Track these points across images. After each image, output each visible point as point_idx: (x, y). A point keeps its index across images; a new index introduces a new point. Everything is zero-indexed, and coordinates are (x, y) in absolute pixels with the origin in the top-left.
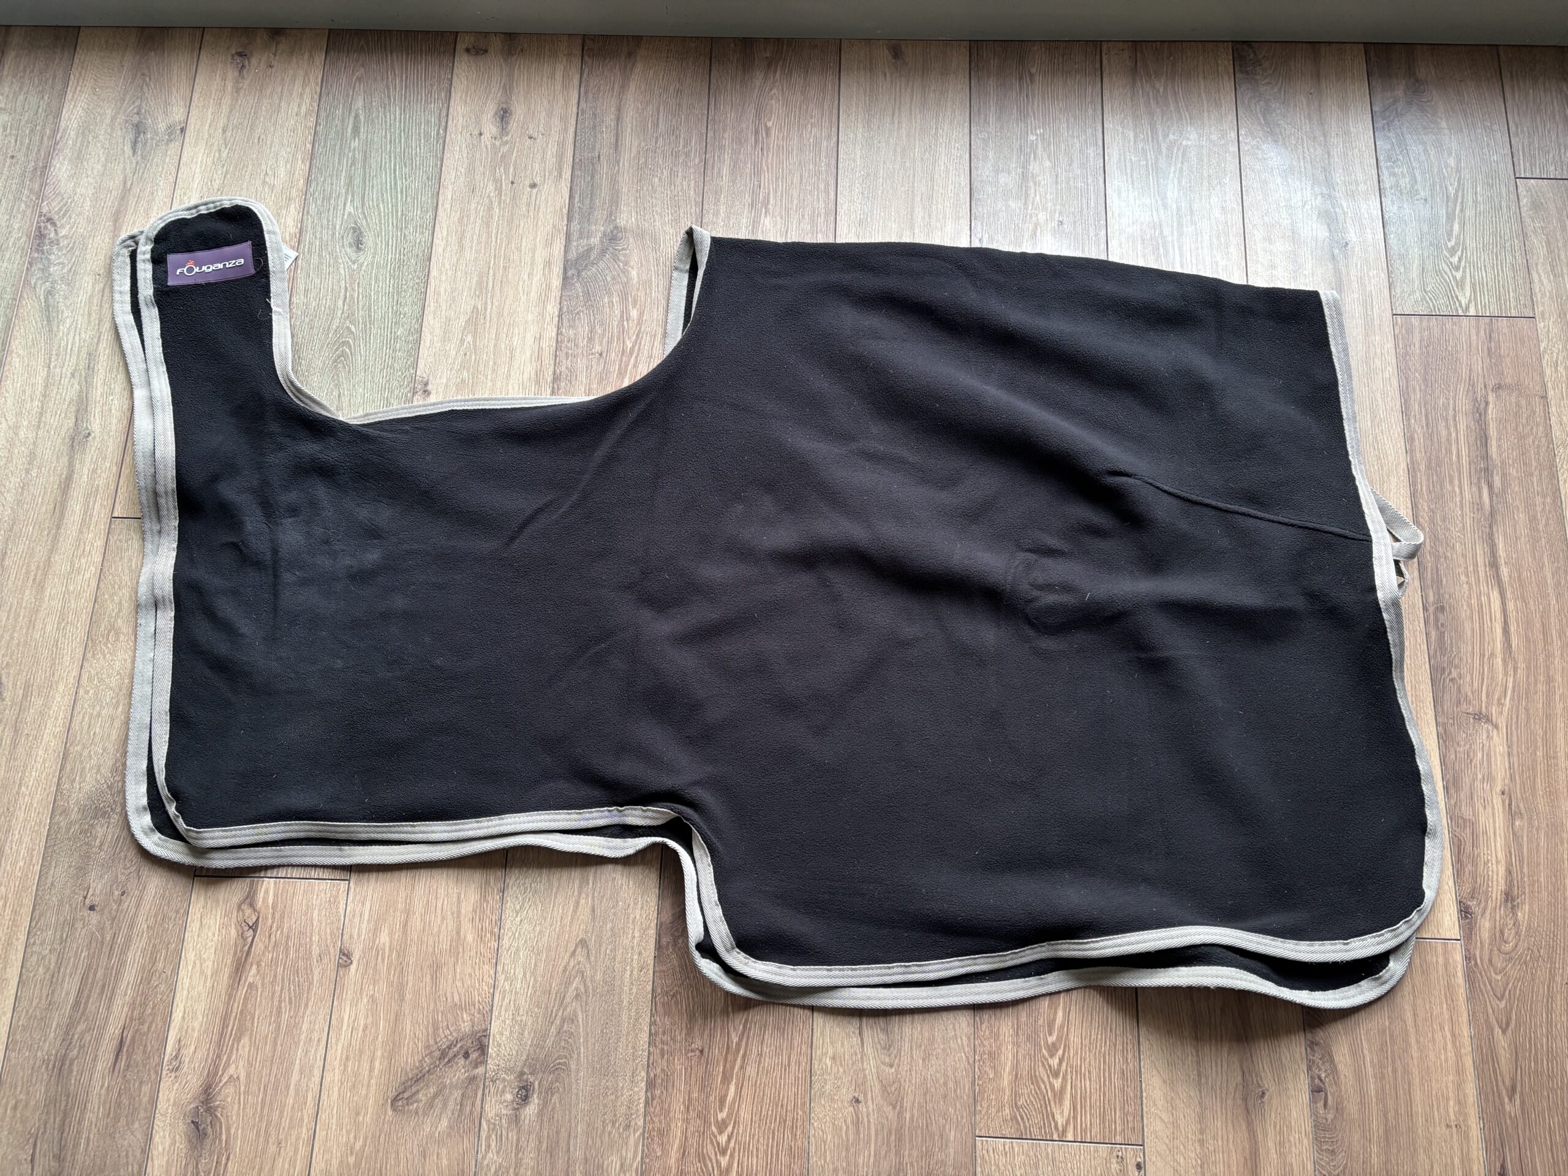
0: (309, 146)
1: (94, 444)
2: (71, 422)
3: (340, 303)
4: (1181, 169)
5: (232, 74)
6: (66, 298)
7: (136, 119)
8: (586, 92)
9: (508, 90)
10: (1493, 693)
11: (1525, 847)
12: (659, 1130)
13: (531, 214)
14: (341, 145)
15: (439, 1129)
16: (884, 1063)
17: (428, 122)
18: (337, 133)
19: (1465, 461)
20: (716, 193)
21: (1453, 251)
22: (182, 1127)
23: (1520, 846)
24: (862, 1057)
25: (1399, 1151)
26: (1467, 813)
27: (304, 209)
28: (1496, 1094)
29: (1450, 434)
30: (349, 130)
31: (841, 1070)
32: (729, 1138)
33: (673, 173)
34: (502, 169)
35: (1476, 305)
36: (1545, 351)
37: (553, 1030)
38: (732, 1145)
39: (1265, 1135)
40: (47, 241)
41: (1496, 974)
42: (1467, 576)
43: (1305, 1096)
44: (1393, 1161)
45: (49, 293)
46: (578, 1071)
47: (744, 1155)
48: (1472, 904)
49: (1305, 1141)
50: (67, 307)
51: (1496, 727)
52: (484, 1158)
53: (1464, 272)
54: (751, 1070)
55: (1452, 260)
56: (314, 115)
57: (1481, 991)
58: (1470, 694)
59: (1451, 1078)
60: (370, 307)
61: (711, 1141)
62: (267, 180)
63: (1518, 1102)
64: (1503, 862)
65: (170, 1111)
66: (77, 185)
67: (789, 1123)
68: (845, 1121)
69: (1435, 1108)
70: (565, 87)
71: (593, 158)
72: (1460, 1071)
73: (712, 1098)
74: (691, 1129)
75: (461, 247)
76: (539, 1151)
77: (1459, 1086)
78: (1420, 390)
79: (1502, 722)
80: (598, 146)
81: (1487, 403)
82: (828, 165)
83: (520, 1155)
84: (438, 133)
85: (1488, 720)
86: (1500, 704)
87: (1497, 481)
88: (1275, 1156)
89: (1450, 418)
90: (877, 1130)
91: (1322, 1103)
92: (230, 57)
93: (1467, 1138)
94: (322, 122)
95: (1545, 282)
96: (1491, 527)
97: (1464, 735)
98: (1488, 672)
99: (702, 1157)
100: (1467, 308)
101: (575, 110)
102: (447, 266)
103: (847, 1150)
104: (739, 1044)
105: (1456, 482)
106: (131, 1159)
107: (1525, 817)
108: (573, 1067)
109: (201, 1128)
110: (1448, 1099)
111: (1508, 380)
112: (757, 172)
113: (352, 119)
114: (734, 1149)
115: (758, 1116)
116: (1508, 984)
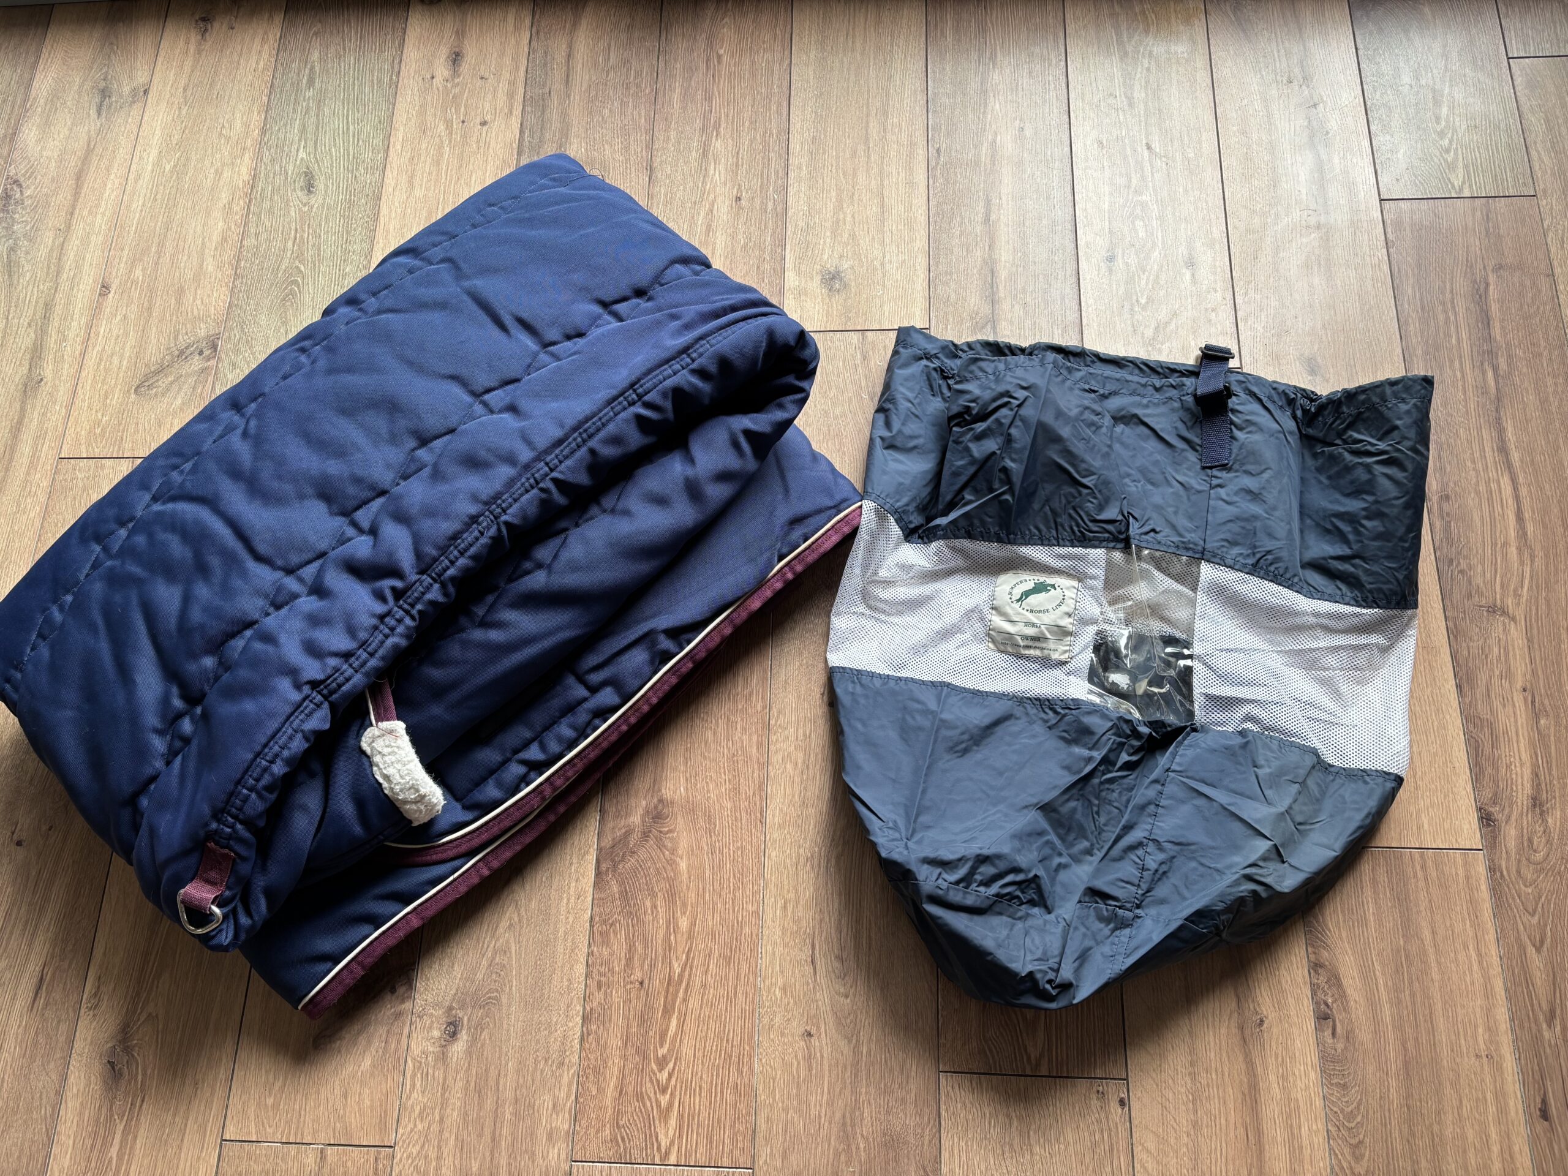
0: (265, 98)
1: (45, 389)
2: (25, 370)
3: (290, 243)
4: (1148, 69)
5: (194, 37)
6: (27, 253)
7: (102, 84)
8: (538, 32)
9: (460, 34)
10: (1508, 584)
11: (1553, 747)
12: (595, 1067)
13: (482, 150)
14: (296, 96)
15: (362, 1068)
16: (839, 994)
17: (381, 69)
18: (292, 84)
19: (1465, 345)
20: (667, 119)
21: (1441, 134)
22: (98, 1067)
23: (1546, 747)
24: (814, 988)
25: (1421, 1085)
26: (1484, 713)
27: (258, 158)
28: (1532, 1019)
29: (1447, 318)
30: (305, 82)
31: (792, 1001)
32: (670, 1076)
33: (624, 104)
34: (453, 110)
35: (1471, 186)
36: (1549, 229)
37: (485, 963)
38: (673, 1082)
39: (1265, 1067)
40: (12, 201)
41: (1526, 886)
42: (1473, 462)
43: (1310, 1024)
44: (1416, 1097)
45: (12, 249)
46: (509, 1006)
47: (686, 1093)
48: (1494, 810)
49: (1312, 1075)
50: (28, 262)
51: (1514, 619)
52: (409, 1097)
53: (1456, 153)
54: (694, 1002)
55: (1441, 142)
56: (271, 70)
57: (1509, 905)
58: (1482, 585)
59: (1479, 1002)
60: (319, 244)
61: (651, 1080)
62: (224, 132)
63: (1558, 1028)
64: (1528, 764)
65: (86, 1050)
66: (43, 148)
67: (735, 1059)
68: (796, 1056)
69: (1462, 1037)
70: (517, 28)
71: (543, 94)
72: (1488, 994)
73: (652, 1033)
74: (629, 1066)
75: (411, 184)
76: (466, 1090)
77: (1489, 1011)
78: (1414, 275)
79: (1520, 615)
80: (549, 82)
81: (1487, 284)
82: (780, 87)
83: (447, 1095)
84: (391, 79)
85: (1504, 613)
86: (1517, 595)
87: (1502, 363)
88: (1277, 1090)
89: (1448, 300)
90: (830, 1066)
91: (1330, 1031)
92: (193, 22)
93: (1498, 1069)
94: (279, 76)
95: (1546, 159)
96: (1497, 410)
97: (1477, 630)
98: (1502, 561)
99: (640, 1096)
100: (1461, 189)
101: (526, 49)
102: (397, 204)
103: (798, 1087)
104: (681, 975)
105: (1457, 366)
106: (44, 1101)
107: (1551, 715)
108: (504, 1000)
109: (117, 1068)
110: (1476, 1027)
111: (1510, 260)
112: (708, 98)
113: (307, 71)
114: (675, 1087)
115: (701, 1054)
116: (1540, 897)
